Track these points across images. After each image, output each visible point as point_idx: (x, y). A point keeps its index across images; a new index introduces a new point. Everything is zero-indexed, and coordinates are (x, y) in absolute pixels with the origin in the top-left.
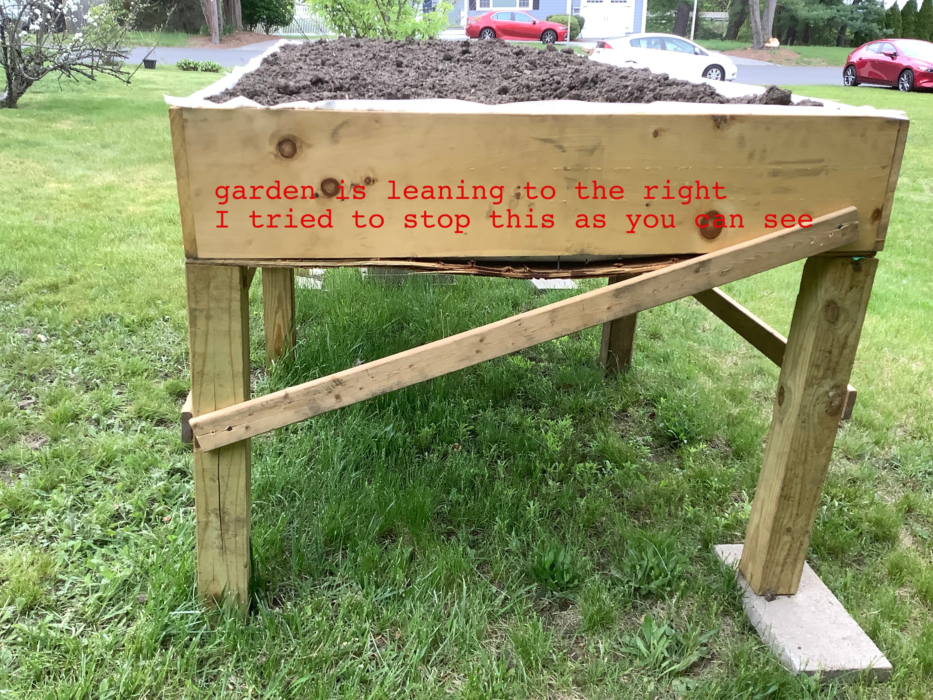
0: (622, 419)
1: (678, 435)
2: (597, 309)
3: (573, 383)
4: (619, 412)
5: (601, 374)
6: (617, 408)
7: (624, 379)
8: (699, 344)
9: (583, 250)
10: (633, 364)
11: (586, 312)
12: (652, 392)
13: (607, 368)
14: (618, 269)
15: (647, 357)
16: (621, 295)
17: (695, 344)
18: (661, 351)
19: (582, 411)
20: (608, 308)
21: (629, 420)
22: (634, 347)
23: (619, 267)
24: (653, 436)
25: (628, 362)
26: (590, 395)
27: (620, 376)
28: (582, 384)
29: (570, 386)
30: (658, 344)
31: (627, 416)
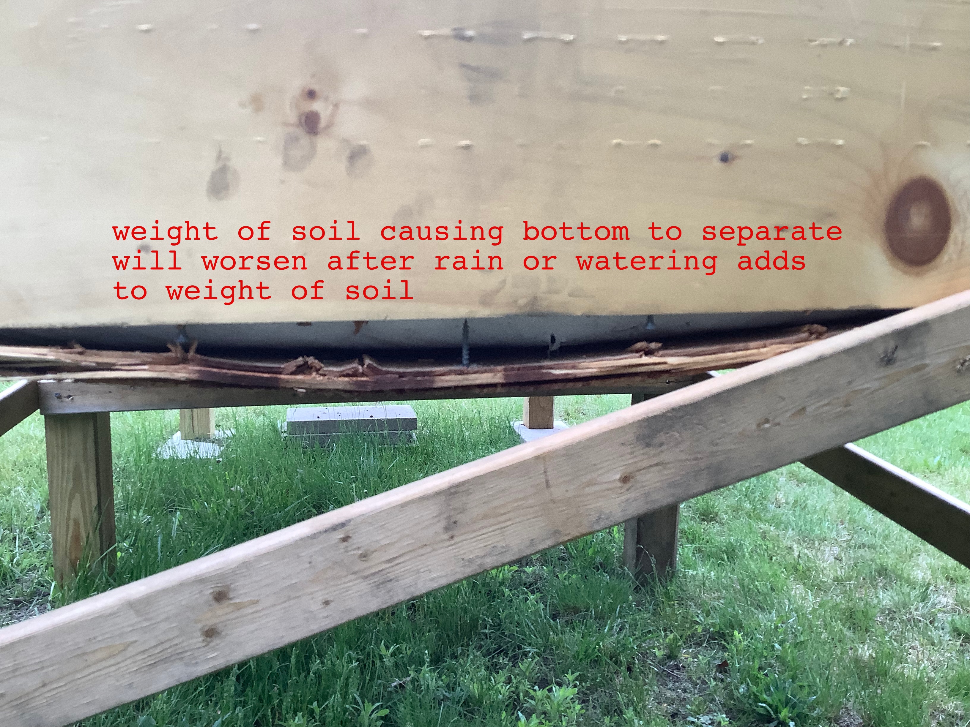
0: (669, 675)
1: (776, 711)
2: (591, 483)
3: (581, 605)
4: (662, 662)
5: (628, 585)
6: (659, 653)
7: (667, 595)
8: (777, 526)
9: (534, 300)
10: (679, 566)
11: (558, 492)
12: (716, 620)
13: (637, 576)
14: (646, 359)
15: (700, 550)
16: (662, 437)
17: (772, 528)
18: (721, 540)
19: (596, 662)
20: (625, 479)
21: (684, 675)
22: (679, 535)
23: (649, 353)
24: (729, 712)
25: (672, 564)
26: (611, 629)
27: (659, 589)
28: (596, 607)
29: (576, 610)
30: (714, 528)
31: (678, 669)
